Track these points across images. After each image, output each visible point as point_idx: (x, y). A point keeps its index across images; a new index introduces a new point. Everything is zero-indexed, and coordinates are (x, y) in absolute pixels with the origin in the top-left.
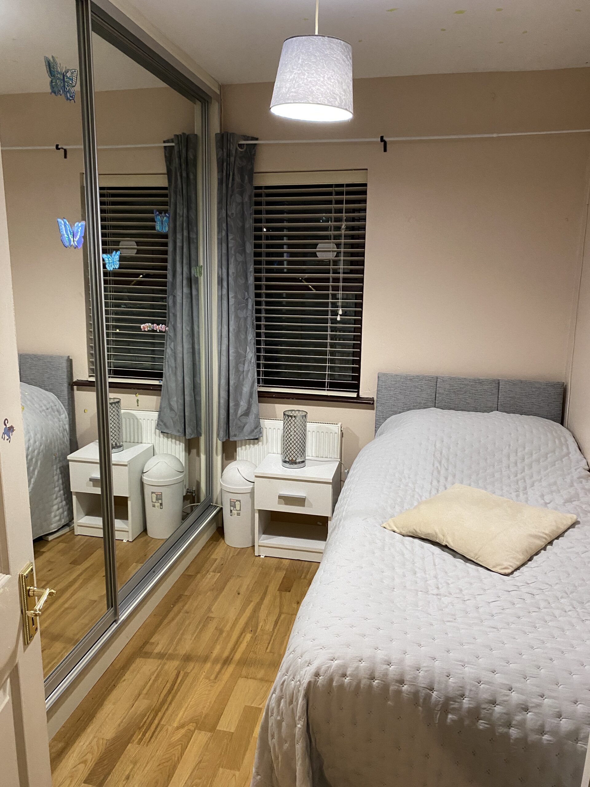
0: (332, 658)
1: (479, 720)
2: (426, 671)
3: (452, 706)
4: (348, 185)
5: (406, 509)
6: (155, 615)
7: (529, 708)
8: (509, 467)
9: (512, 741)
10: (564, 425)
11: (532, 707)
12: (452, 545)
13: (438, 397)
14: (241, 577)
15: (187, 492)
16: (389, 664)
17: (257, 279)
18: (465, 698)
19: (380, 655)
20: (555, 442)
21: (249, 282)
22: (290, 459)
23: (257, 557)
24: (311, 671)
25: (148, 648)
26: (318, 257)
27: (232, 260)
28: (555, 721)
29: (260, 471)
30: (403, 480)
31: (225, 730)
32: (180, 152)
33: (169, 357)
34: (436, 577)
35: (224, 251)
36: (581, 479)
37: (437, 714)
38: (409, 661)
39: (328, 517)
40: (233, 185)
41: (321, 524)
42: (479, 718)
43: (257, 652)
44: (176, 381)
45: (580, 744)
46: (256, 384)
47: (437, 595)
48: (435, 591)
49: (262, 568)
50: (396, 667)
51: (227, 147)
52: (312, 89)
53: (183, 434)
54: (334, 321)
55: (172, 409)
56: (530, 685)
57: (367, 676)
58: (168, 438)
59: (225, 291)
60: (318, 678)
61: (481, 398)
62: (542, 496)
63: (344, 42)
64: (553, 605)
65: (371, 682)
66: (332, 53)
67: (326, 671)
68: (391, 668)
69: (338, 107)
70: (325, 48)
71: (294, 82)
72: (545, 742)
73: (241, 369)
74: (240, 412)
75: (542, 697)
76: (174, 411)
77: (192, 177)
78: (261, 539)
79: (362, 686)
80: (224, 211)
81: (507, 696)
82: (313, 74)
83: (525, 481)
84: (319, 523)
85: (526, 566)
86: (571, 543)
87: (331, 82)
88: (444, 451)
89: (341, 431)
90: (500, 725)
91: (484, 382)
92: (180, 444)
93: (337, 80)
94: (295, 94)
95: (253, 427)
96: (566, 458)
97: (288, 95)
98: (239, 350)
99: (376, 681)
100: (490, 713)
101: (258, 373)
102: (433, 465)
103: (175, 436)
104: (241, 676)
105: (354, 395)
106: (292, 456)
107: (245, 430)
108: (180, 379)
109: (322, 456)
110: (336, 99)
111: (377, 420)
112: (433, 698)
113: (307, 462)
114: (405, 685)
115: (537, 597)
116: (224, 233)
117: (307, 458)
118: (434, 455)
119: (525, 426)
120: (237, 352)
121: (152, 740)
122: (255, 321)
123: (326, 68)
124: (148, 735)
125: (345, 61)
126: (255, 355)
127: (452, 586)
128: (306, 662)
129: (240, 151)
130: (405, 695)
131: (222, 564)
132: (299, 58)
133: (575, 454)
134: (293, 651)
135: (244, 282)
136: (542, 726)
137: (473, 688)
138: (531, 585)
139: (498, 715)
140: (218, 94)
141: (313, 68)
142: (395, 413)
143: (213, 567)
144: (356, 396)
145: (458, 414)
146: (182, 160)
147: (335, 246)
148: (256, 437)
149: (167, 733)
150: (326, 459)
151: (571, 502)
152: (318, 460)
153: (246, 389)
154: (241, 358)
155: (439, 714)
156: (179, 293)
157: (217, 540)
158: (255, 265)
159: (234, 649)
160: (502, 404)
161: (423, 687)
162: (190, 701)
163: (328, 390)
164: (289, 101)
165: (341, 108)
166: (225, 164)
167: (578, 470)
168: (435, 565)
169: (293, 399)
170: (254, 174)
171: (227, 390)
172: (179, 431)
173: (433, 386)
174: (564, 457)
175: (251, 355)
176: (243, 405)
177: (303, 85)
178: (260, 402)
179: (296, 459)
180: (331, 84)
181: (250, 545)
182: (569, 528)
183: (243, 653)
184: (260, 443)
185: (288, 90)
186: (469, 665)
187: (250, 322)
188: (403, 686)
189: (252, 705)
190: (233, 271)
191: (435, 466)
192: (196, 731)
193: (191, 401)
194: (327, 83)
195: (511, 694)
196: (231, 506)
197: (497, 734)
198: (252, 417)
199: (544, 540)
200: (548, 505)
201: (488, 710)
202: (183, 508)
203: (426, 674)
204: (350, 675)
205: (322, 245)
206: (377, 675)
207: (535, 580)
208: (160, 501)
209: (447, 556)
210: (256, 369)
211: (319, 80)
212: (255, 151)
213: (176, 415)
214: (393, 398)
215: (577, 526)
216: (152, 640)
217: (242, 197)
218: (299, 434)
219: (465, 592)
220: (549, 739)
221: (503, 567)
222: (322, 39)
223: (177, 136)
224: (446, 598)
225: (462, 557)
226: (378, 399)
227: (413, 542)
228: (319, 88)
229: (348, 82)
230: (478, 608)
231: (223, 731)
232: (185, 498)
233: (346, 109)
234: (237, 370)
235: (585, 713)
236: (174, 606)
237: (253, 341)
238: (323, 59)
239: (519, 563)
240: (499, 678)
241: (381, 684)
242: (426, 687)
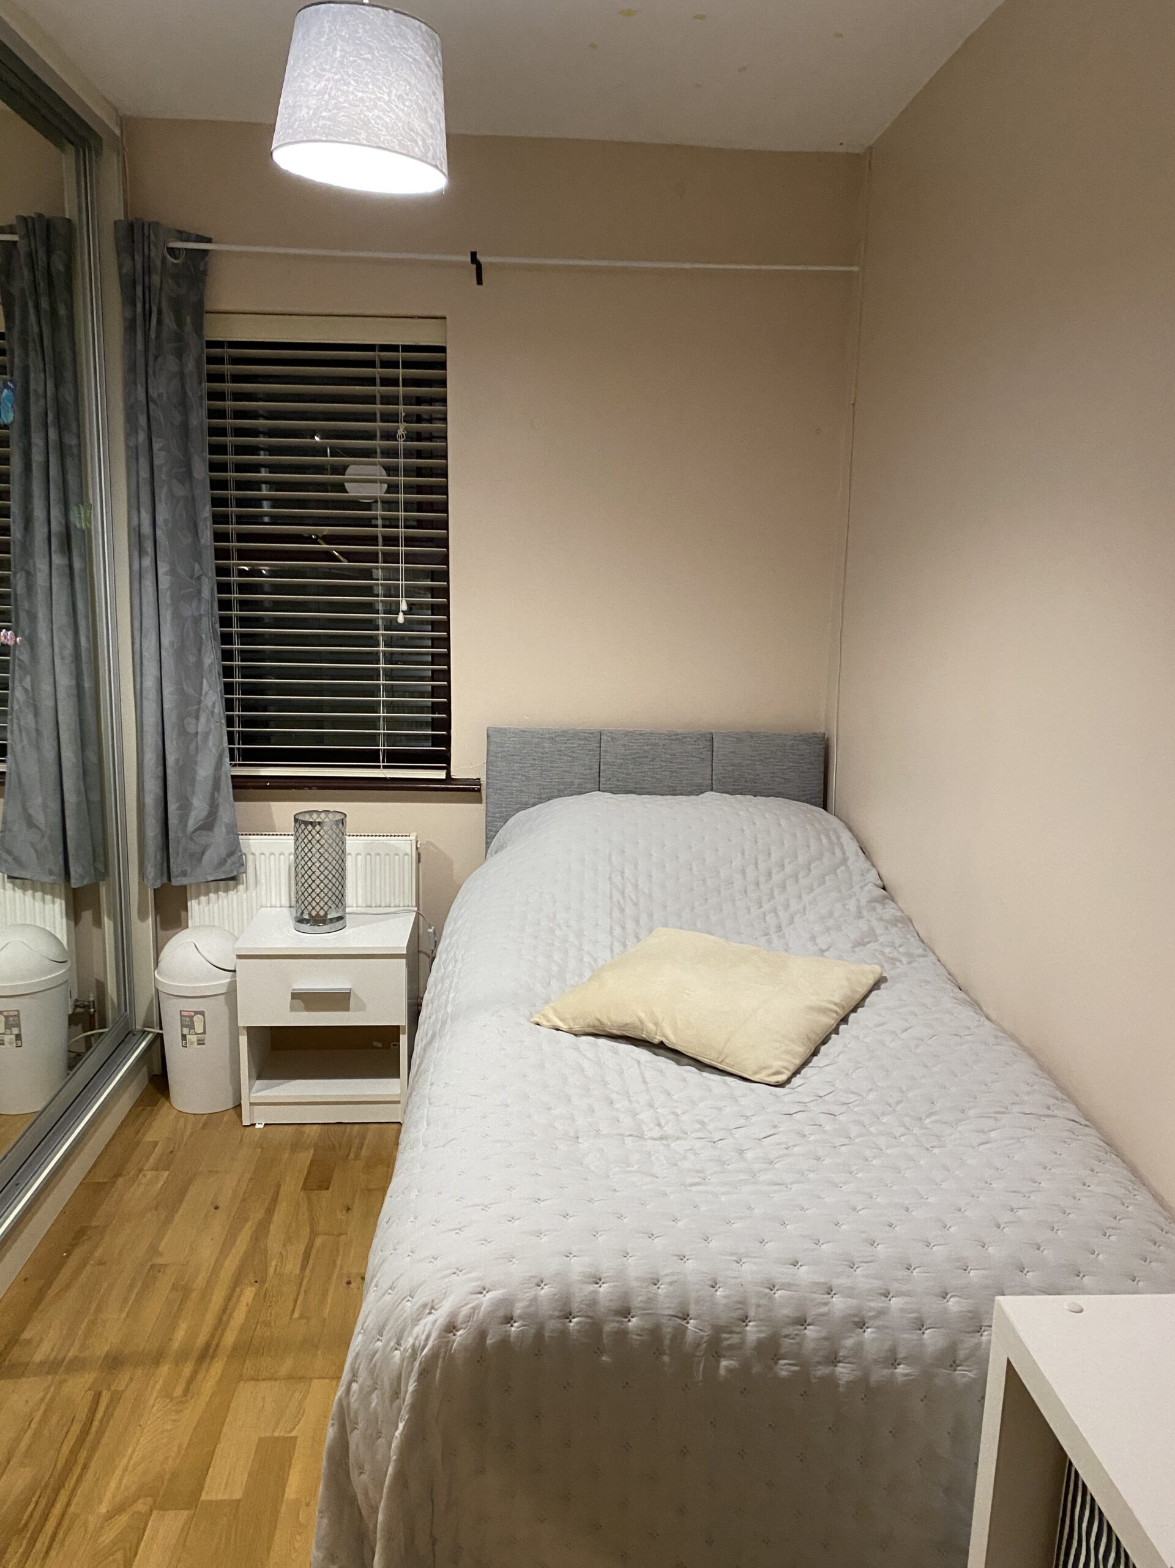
0: (480, 1289)
1: (779, 1359)
2: (671, 1283)
3: (726, 1343)
4: (407, 348)
5: (572, 986)
6: (26, 1280)
7: (866, 1320)
8: (746, 892)
9: (841, 1389)
10: (830, 810)
11: (871, 1318)
12: (673, 1041)
13: (604, 771)
14: (217, 1172)
15: (76, 1006)
16: (597, 1281)
17: (219, 536)
18: (750, 1321)
19: (578, 1267)
20: (820, 839)
21: (203, 541)
22: (314, 913)
23: (248, 1128)
24: (438, 1322)
25: (16, 1353)
26: (347, 492)
27: (162, 494)
28: (911, 1336)
29: (248, 945)
30: (558, 932)
31: (220, 1497)
32: (31, 256)
33: (20, 708)
34: (651, 1105)
35: (144, 474)
36: (874, 904)
37: (699, 1362)
38: (635, 1269)
39: (399, 1027)
40: (158, 336)
41: (380, 1045)
42: (777, 1358)
43: (272, 1322)
44: (41, 761)
45: (960, 1370)
46: (228, 759)
47: (661, 1138)
48: (656, 1133)
49: (262, 1148)
50: (612, 1284)
51: (143, 251)
52: (365, 116)
53: (63, 877)
54: (391, 625)
55: (31, 823)
56: (862, 1278)
57: (557, 1313)
58: (24, 889)
59: (147, 562)
60: (454, 1335)
61: (682, 768)
62: (813, 938)
63: (427, 27)
64: (872, 1129)
65: (564, 1324)
66: (405, 46)
67: (469, 1317)
68: (601, 1290)
69: (419, 159)
70: (389, 34)
71: (327, 96)
72: (900, 1379)
73: (191, 729)
74: (191, 824)
75: (887, 1297)
76: (39, 829)
77: (62, 311)
78: (254, 1089)
79: (547, 1334)
80: (141, 390)
81: (826, 1304)
82: (367, 84)
83: (777, 916)
84: (375, 1044)
85: (810, 1065)
86: (880, 1015)
87: (405, 106)
88: (626, 871)
89: (417, 848)
90: (819, 1363)
91: (685, 738)
92: (53, 902)
93: (417, 103)
94: (329, 123)
95: (223, 853)
96: (843, 868)
97: (314, 125)
98: (185, 687)
99: (575, 1320)
100: (798, 1343)
101: (231, 735)
102: (611, 897)
103: (43, 884)
104: (241, 1378)
105: (441, 775)
106: (318, 908)
107: (206, 858)
108: (50, 755)
109: (379, 904)
110: (416, 143)
111: (490, 822)
112: (689, 1333)
113: (347, 916)
114: (632, 1317)
115: (841, 1118)
116: (142, 437)
117: (348, 910)
118: (610, 879)
119: (767, 815)
120: (180, 691)
121: (53, 1553)
122: (217, 625)
123: (393, 75)
124: (41, 1545)
125: (429, 67)
126: (222, 698)
127: (684, 1118)
128: (425, 1306)
129: (174, 264)
130: (635, 1337)
131: (172, 1152)
132: (335, 49)
133: (857, 862)
134: (390, 1288)
135: (190, 540)
136: (893, 1350)
137: (763, 1302)
138: (827, 1098)
139: (812, 1345)
140: (118, 136)
141: (366, 72)
142: (525, 806)
143: (152, 1160)
144: (444, 777)
145: (645, 800)
146: (39, 274)
147: (384, 472)
148: (232, 875)
149: (86, 1531)
150: (388, 910)
151: (864, 944)
152: (370, 912)
153: (204, 771)
154: (190, 705)
155: (703, 1362)
156: (41, 565)
157: (154, 1103)
158: (213, 506)
159: (221, 1323)
160: (719, 779)
161: (669, 1315)
162: (134, 1452)
163: (385, 767)
164: (317, 137)
165: (426, 162)
166: (139, 289)
167: (866, 888)
168: (645, 1082)
169: (310, 788)
170: (206, 316)
171: (161, 774)
172: (51, 873)
173: (593, 750)
174: (838, 868)
175: (212, 697)
176: (199, 807)
177: (346, 105)
178: (237, 799)
179: (326, 914)
180: (406, 109)
181: (231, 1106)
182: (870, 992)
183: (243, 1329)
184: (241, 887)
185: (314, 114)
186: (747, 1259)
187: (209, 626)
188: (629, 1321)
189: (276, 1434)
190: (167, 517)
191: (615, 899)
192: (155, 1513)
193: (78, 804)
194: (396, 106)
195: (831, 1300)
196: (182, 1026)
197: (813, 1380)
198: (220, 833)
199: (834, 1015)
200: (826, 954)
201: (793, 1339)
202: (69, 1041)
203: (671, 1288)
204: (521, 1317)
205: (356, 469)
206: (575, 1306)
207: (833, 1089)
208: (15, 1031)
209: (665, 1064)
210: (225, 729)
211: (380, 99)
212: (206, 264)
213: (43, 836)
214: (520, 777)
215: (883, 986)
216: (26, 1335)
217: (181, 360)
218: (330, 859)
219: (710, 1127)
220: (906, 1371)
221: (773, 1070)
222: (382, 15)
223: (24, 220)
224: (678, 1142)
225: (691, 1062)
226: (490, 781)
227: (596, 1045)
228: (380, 114)
229: (437, 110)
230: (741, 1152)
231: (217, 1501)
232: (73, 1020)
233: (436, 167)
234: (182, 731)
235: (963, 1311)
236: (69, 1253)
237: (217, 669)
238: (385, 56)
239: (798, 1062)
240: (805, 1274)
241: (587, 1323)
242: (674, 1313)
